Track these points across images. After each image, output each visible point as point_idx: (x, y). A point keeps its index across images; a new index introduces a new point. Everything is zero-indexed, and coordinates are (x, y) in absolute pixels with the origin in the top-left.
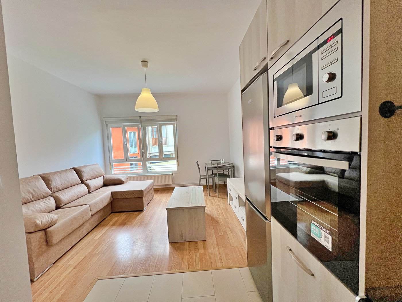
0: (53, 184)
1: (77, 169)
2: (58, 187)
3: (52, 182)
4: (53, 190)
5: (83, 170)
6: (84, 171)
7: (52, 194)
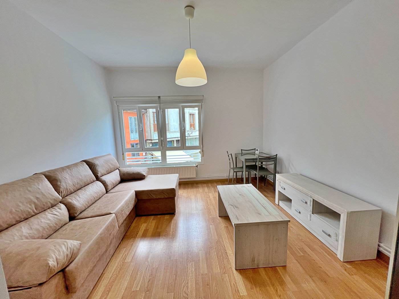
0: (63, 185)
1: (89, 162)
2: (70, 189)
3: (60, 182)
4: (63, 194)
5: (97, 162)
6: (98, 165)
7: (62, 199)
